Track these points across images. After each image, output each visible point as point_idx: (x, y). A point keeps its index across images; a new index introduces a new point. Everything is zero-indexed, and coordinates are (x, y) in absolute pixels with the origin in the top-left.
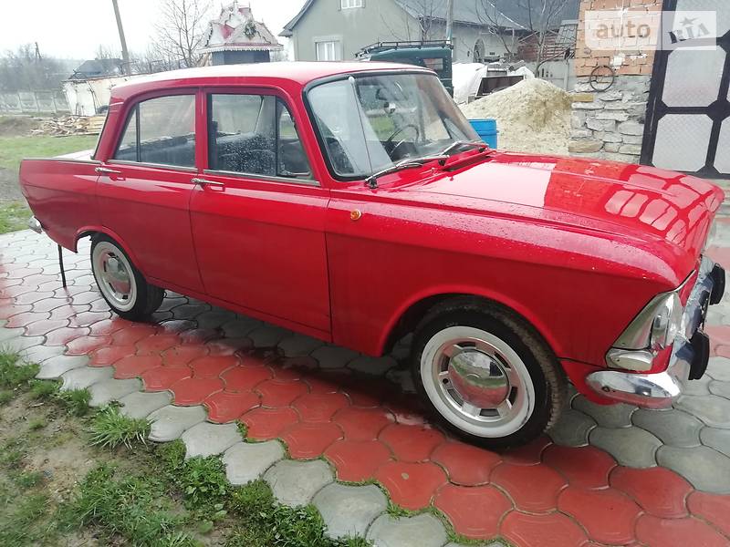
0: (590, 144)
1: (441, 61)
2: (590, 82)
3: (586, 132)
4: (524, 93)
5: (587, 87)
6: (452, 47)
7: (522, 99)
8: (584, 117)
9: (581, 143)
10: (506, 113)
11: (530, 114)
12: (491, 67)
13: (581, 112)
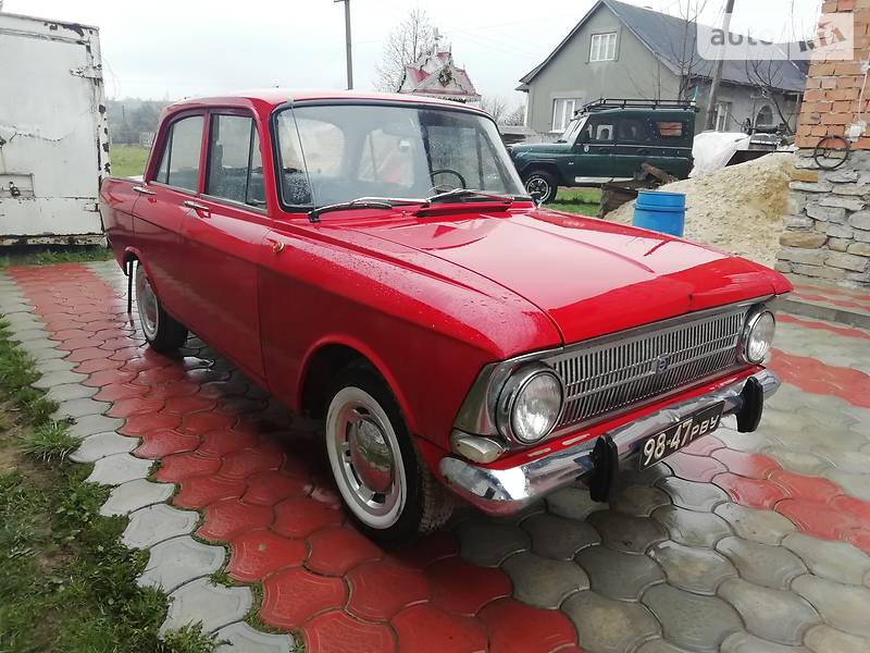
0: (807, 238)
1: (679, 126)
2: (815, 157)
3: (805, 221)
4: (763, 170)
5: (810, 163)
6: (697, 110)
7: (760, 176)
8: (804, 202)
9: (798, 234)
10: (734, 192)
11: (766, 196)
12: (756, 138)
13: (799, 194)
